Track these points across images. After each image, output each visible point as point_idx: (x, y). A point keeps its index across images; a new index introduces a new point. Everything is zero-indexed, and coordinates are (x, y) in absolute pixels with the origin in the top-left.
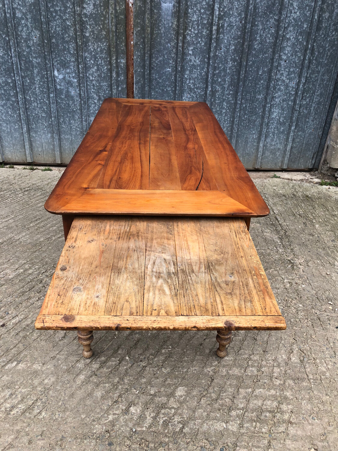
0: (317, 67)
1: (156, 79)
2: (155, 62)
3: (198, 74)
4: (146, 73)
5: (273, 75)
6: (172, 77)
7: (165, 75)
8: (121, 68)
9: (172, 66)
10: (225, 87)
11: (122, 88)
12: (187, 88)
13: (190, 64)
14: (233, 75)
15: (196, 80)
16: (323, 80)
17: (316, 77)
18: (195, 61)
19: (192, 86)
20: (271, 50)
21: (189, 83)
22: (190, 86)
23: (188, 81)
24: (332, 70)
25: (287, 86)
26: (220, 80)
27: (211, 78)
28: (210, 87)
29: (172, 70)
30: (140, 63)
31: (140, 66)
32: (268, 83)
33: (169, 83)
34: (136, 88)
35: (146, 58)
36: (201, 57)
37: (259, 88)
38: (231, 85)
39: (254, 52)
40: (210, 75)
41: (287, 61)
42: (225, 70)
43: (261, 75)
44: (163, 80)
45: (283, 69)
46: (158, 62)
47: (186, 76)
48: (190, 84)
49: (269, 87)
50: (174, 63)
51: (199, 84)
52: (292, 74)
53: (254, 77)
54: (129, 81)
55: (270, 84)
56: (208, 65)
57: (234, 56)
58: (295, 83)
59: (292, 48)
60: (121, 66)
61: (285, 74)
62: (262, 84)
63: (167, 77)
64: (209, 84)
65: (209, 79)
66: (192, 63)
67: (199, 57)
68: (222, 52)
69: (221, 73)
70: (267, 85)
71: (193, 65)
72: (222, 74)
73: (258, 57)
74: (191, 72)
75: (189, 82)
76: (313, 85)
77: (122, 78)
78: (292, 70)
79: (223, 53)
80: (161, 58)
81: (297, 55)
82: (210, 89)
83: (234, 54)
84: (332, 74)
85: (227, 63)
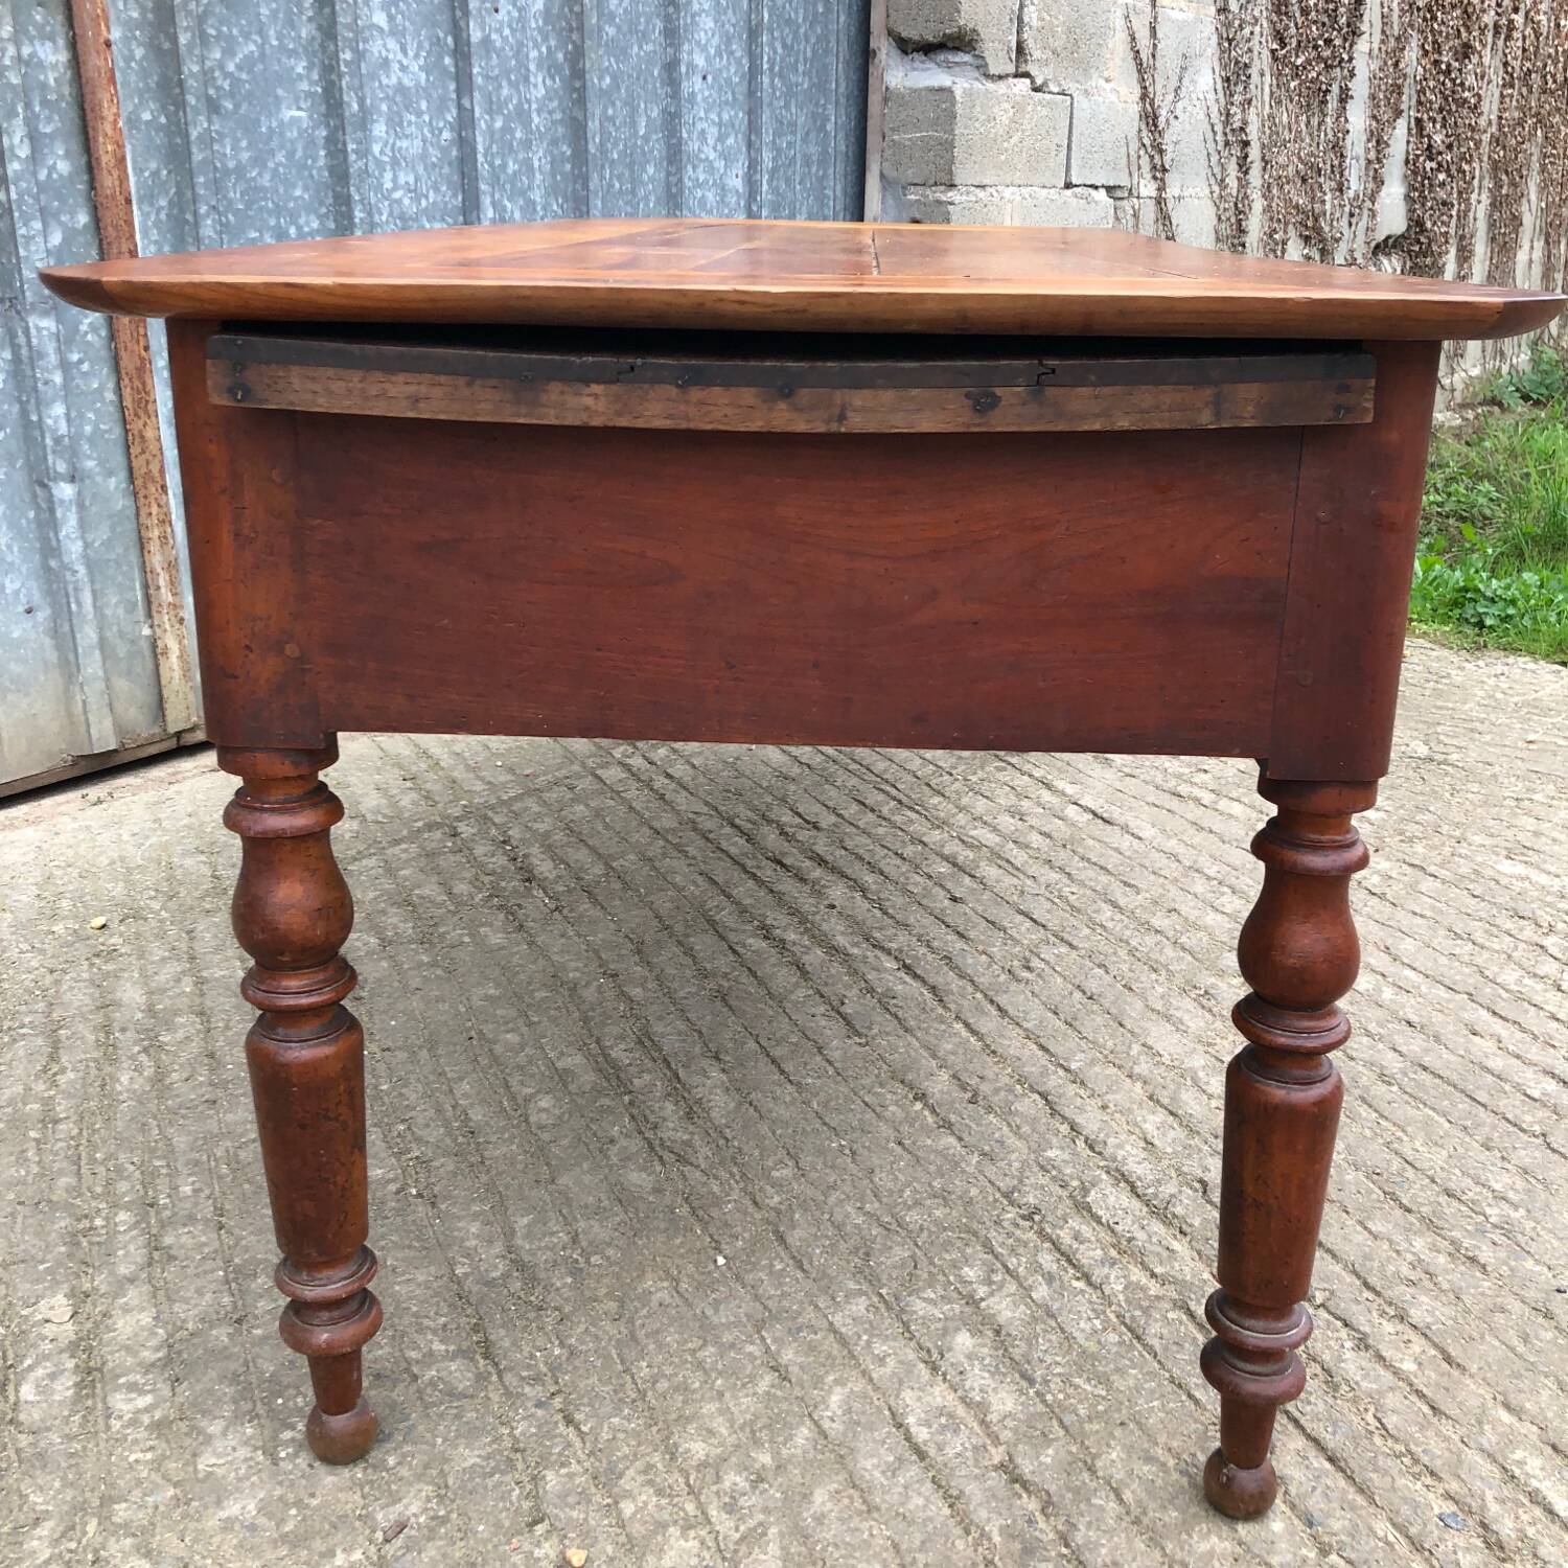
0: (787, 106)
1: (240, 171)
2: (222, 67)
3: (424, 141)
4: (194, 134)
5: (685, 135)
6: (314, 160)
7: (282, 147)
8: (45, 103)
9: (309, 94)
10: (534, 203)
11: (70, 235)
12: (391, 214)
13: (385, 81)
14: (554, 142)
15: (421, 170)
16: (807, 162)
17: (789, 144)
18: (403, 68)
19: (406, 201)
20: (659, 25)
21: (396, 188)
22: (399, 202)
23: (388, 175)
24: (826, 119)
25: (723, 190)
26: (512, 167)
27: (485, 155)
28: (486, 201)
29: (310, 117)
30: (144, 74)
31: (149, 89)
32: (668, 174)
33: (306, 188)
34: (145, 233)
35: (183, 39)
36: (426, 45)
37: (646, 199)
38: (553, 191)
39: (611, 31)
40: (479, 139)
41: (710, 78)
42: (522, 115)
43: (646, 139)
44: (276, 170)
45: (702, 114)
46: (239, 67)
47: (376, 149)
48: (397, 195)
49: (681, 192)
50: (316, 77)
51: (437, 190)
52: (728, 135)
53: (625, 145)
54: (108, 181)
55: (680, 180)
56: (458, 91)
57: (549, 48)
58: (740, 173)
59: (716, 22)
60: (44, 86)
61: (712, 132)
62: (652, 180)
63: (291, 155)
64: (483, 187)
65: (480, 158)
66: (394, 80)
67: (420, 47)
68: (501, 23)
69: (512, 132)
70: (668, 185)
71: (401, 88)
72: (518, 135)
73: (624, 52)
74: (395, 123)
75: (395, 180)
76: (788, 181)
77: (64, 167)
78: (726, 117)
79: (507, 32)
80: (253, 47)
81: (732, 53)
82: (490, 213)
83: (546, 39)
84: (827, 133)
85: (527, 80)
